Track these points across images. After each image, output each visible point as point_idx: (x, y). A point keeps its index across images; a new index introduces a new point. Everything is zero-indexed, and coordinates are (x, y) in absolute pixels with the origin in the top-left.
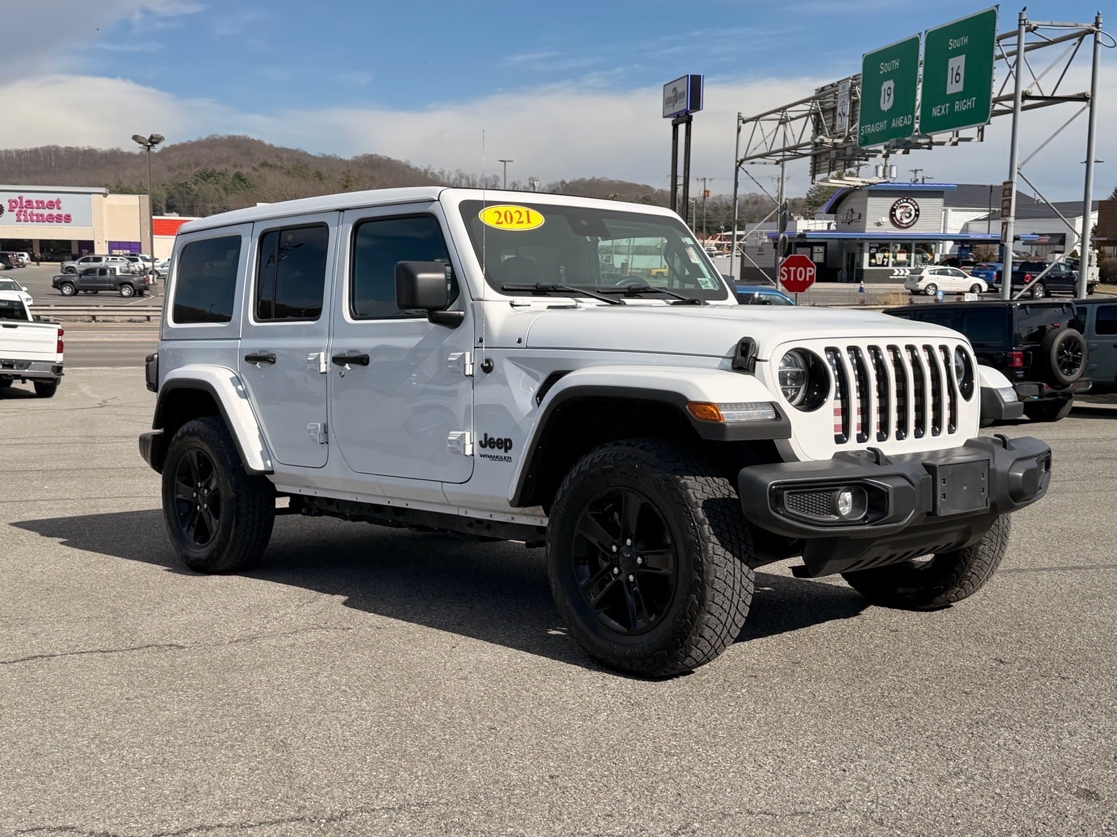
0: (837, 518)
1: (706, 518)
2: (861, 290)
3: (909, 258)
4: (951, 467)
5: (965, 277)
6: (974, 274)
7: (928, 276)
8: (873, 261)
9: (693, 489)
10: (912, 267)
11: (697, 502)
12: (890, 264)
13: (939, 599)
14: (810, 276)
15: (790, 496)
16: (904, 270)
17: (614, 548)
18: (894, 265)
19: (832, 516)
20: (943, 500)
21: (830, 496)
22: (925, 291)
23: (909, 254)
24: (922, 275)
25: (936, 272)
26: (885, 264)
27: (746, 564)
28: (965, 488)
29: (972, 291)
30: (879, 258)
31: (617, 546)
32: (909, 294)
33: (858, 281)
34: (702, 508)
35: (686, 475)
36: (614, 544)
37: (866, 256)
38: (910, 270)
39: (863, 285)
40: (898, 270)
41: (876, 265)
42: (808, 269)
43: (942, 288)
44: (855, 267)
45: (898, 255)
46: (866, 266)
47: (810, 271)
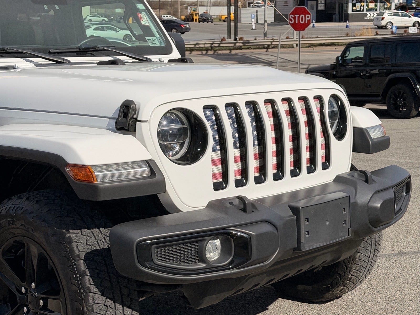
0: (204, 265)
1: (87, 270)
2: (347, 27)
3: (376, 6)
4: (314, 207)
5: (410, 17)
6: (415, 15)
7: (388, 17)
8: (354, 8)
9: (76, 242)
10: (378, 12)
11: (79, 255)
12: (365, 10)
13: (328, 295)
14: (308, 20)
15: (159, 250)
16: (373, 13)
17: (23, 290)
18: (367, 11)
19: (200, 264)
20: (307, 236)
21: (198, 246)
22: (386, 26)
23: (376, 4)
24: (384, 16)
25: (392, 14)
26: (362, 10)
27: (129, 307)
28: (328, 223)
29: (414, 26)
30: (358, 7)
31: (25, 288)
32: (376, 29)
33: (345, 21)
34: (84, 260)
35: (72, 229)
36: (23, 287)
37: (350, 5)
38: (377, 13)
39: (348, 23)
40: (370, 13)
41: (356, 11)
42: (307, 15)
43: (396, 24)
44: (344, 13)
45: (370, 4)
46: (350, 12)
47: (308, 17)
